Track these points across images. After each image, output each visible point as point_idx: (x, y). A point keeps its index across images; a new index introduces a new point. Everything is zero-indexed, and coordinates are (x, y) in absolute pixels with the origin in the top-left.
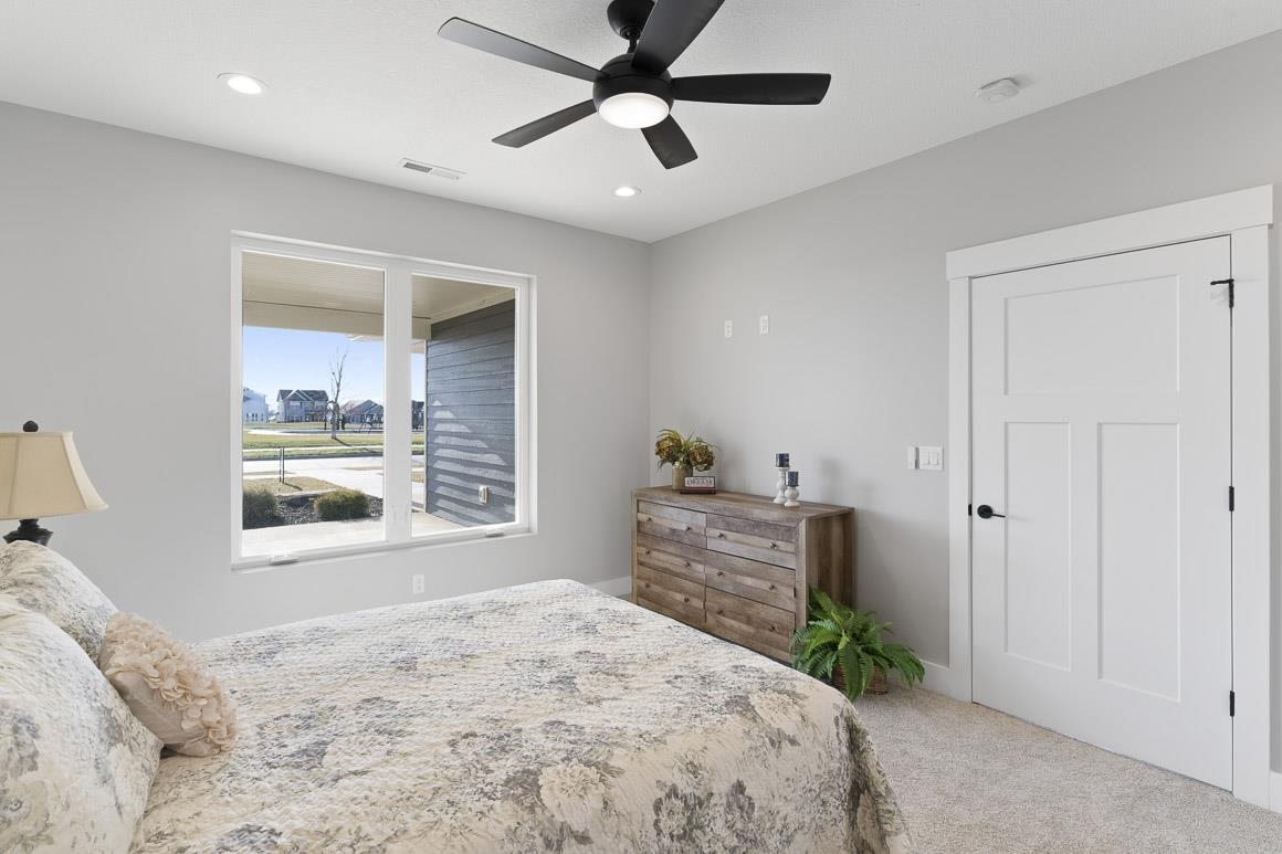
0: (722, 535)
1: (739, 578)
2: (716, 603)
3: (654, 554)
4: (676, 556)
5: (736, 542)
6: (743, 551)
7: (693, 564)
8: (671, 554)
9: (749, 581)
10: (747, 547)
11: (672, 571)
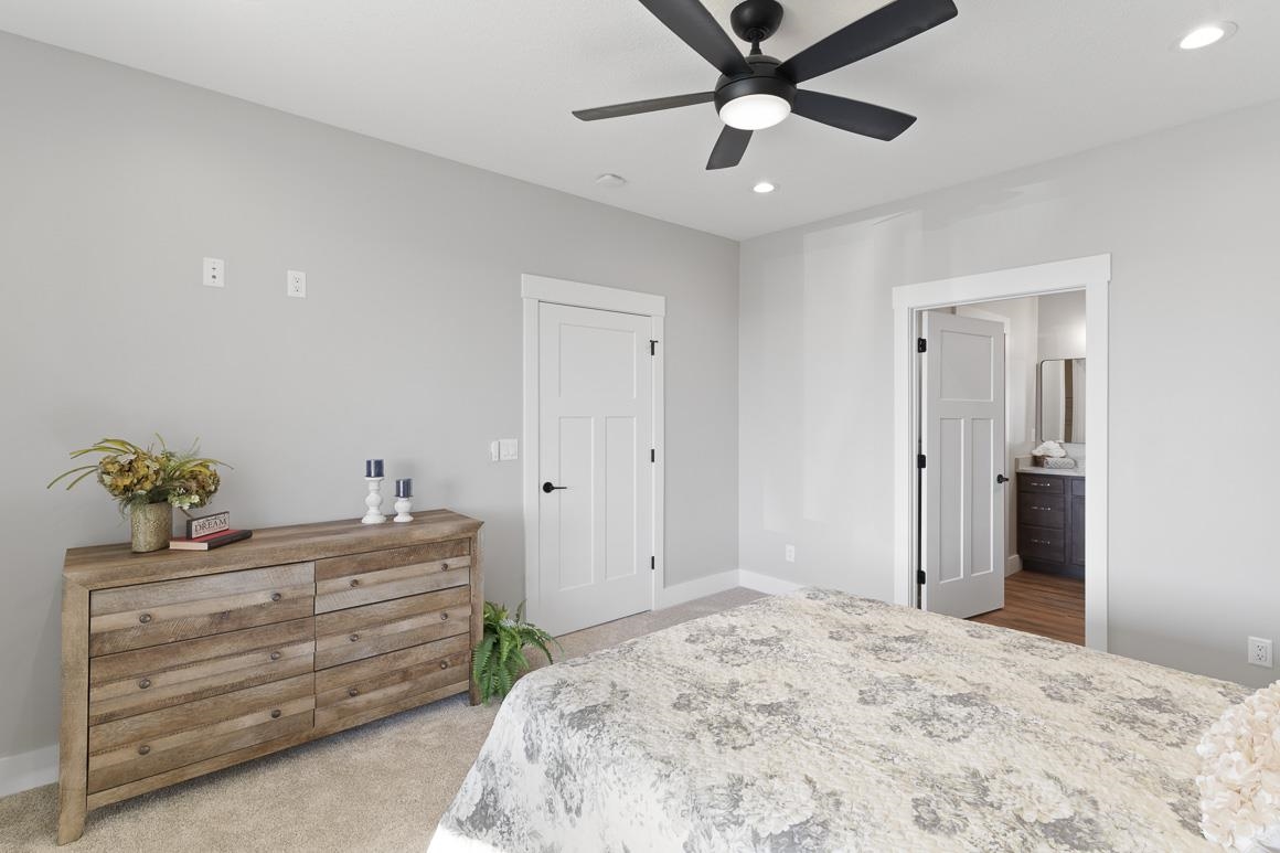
0: (356, 582)
1: (389, 629)
2: (341, 685)
3: (160, 680)
4: (239, 654)
5: (378, 583)
6: (389, 591)
7: (287, 650)
8: (217, 658)
9: (405, 625)
10: (395, 584)
11: (216, 688)
